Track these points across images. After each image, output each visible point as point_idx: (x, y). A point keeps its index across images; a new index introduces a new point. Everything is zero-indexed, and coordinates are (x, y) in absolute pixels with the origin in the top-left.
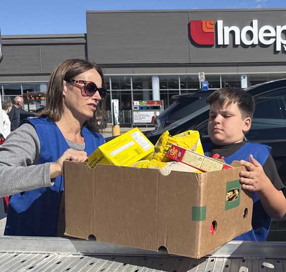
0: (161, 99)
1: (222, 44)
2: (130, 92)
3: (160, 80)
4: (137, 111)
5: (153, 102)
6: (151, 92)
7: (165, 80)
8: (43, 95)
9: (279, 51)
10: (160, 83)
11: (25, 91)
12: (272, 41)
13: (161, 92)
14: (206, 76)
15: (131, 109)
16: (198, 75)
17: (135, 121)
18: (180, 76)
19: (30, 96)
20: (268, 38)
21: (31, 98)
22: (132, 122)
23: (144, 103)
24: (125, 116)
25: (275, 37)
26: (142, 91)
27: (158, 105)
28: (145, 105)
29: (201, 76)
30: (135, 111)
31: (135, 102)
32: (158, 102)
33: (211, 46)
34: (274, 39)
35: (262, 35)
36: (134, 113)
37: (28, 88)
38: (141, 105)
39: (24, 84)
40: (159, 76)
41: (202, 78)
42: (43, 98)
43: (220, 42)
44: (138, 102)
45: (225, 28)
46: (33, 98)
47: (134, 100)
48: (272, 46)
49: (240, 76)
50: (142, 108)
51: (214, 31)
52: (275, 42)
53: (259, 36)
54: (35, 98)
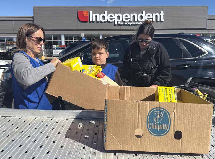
0: (65, 44)
1: (92, 21)
2: (52, 41)
3: (65, 36)
4: (55, 49)
5: (62, 46)
6: (61, 41)
7: (67, 36)
8: (14, 42)
9: (116, 25)
10: (65, 38)
11: (7, 41)
12: (113, 20)
13: (65, 41)
14: (84, 35)
15: (52, 49)
16: (81, 35)
17: (54, 54)
18: (74, 35)
19: (8, 43)
20: (112, 19)
21: (9, 43)
22: (53, 54)
23: (58, 46)
24: (50, 51)
25: (115, 19)
26: (57, 41)
27: (64, 47)
28: (58, 47)
29: (83, 35)
30: (54, 49)
31: (54, 46)
32: (64, 46)
33: (87, 22)
34: (114, 20)
35: (109, 18)
36: (54, 51)
37: (8, 39)
38: (57, 47)
39: (6, 38)
40: (64, 35)
41: (83, 36)
42: (14, 44)
43: (91, 21)
44: (55, 46)
45: (93, 14)
46: (10, 44)
47: (54, 45)
48: (113, 22)
49: (99, 35)
50: (57, 48)
51: (88, 15)
52: (114, 21)
53: (108, 18)
54: (11, 44)
